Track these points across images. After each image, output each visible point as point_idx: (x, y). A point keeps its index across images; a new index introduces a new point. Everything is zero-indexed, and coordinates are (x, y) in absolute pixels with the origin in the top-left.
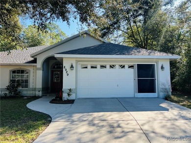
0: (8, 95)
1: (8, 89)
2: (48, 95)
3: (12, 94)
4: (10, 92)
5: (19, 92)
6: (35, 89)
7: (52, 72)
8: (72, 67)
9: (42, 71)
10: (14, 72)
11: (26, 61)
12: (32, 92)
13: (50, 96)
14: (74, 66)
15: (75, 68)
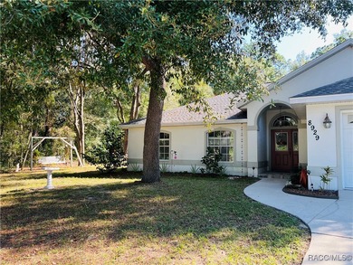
0: (206, 172)
1: (204, 162)
2: (270, 176)
3: (211, 171)
4: (209, 168)
5: (221, 168)
6: (245, 165)
7: (273, 132)
8: (327, 121)
9: (256, 132)
10: (211, 134)
11: (228, 116)
12: (240, 169)
13: (273, 177)
14: (332, 118)
15: (333, 124)
